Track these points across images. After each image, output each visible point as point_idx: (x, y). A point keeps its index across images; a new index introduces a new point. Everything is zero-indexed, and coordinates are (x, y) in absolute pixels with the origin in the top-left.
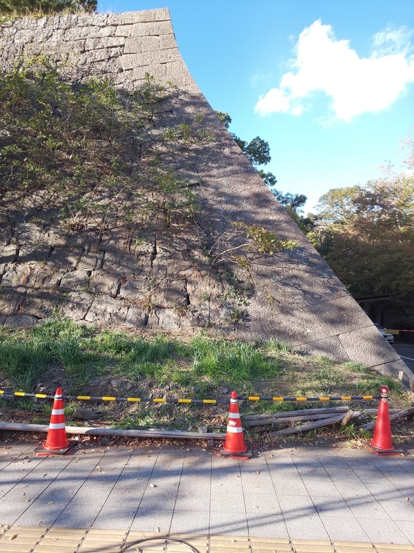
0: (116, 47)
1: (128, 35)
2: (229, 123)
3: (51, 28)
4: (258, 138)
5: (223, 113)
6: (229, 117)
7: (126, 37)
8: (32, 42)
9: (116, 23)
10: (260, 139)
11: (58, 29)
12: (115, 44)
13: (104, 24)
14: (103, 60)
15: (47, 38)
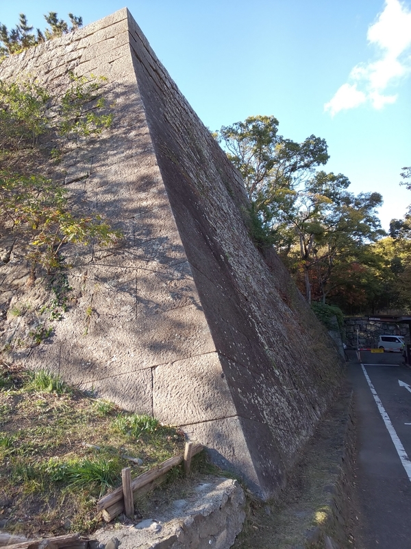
0: (75, 59)
1: (87, 46)
2: (277, 126)
3: (28, 58)
4: (313, 136)
5: (268, 116)
6: (275, 119)
7: (85, 48)
8: (12, 75)
9: (79, 37)
10: (314, 137)
11: (33, 58)
12: (74, 58)
13: (69, 41)
14: (61, 75)
15: (23, 68)
